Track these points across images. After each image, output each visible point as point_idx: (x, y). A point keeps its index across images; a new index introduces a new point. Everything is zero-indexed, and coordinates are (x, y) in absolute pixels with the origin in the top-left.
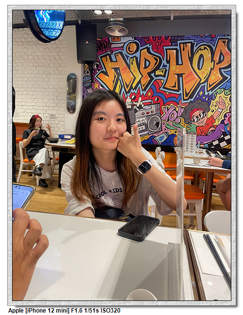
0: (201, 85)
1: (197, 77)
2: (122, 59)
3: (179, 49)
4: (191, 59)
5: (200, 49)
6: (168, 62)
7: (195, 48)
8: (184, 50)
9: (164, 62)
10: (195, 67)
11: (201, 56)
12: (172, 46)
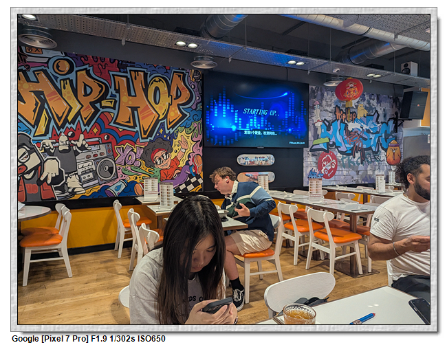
0: (161, 122)
1: (155, 113)
2: (47, 80)
3: (129, 77)
4: (146, 91)
5: (155, 81)
6: (118, 91)
7: (149, 79)
8: (136, 79)
9: (112, 90)
10: (152, 101)
11: (157, 89)
12: (120, 71)
